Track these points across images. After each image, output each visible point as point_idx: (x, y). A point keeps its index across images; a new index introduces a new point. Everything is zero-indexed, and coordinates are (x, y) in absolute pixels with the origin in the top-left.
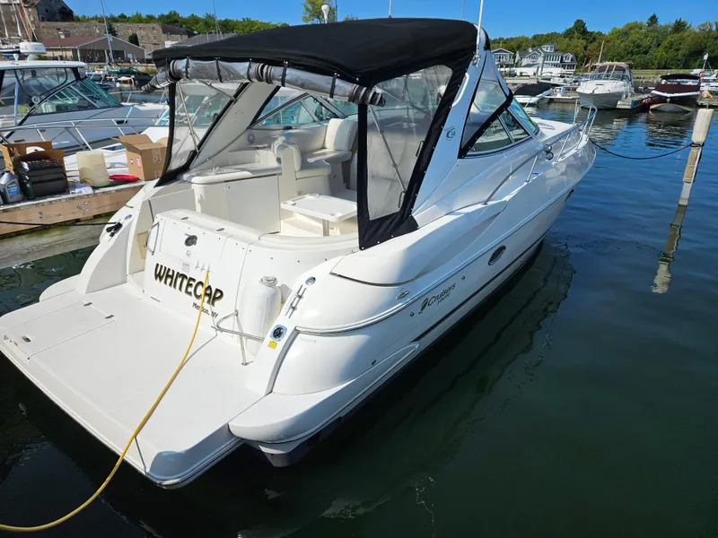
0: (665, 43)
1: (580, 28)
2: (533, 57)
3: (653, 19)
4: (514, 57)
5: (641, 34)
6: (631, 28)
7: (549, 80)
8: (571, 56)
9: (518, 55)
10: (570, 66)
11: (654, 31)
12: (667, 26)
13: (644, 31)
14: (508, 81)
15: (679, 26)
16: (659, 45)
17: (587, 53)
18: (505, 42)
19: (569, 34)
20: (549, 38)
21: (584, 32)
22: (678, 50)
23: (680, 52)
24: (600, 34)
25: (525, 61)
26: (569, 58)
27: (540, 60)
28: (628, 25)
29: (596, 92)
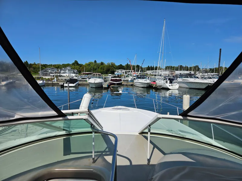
0: (100, 68)
1: (76, 63)
2: (65, 70)
3: (95, 61)
4: (58, 70)
5: (93, 65)
6: (90, 63)
7: (73, 77)
8: (76, 70)
9: (59, 70)
10: (77, 73)
11: (96, 64)
12: (99, 63)
13: (94, 64)
14: (59, 78)
15: (102, 63)
16: (99, 68)
17: (80, 70)
18: (54, 65)
19: (73, 64)
20: (68, 65)
21: (78, 64)
22: (103, 69)
23: (104, 70)
24: (82, 65)
25: (62, 72)
26: (76, 71)
27: (67, 71)
28: (89, 62)
29: (95, 82)
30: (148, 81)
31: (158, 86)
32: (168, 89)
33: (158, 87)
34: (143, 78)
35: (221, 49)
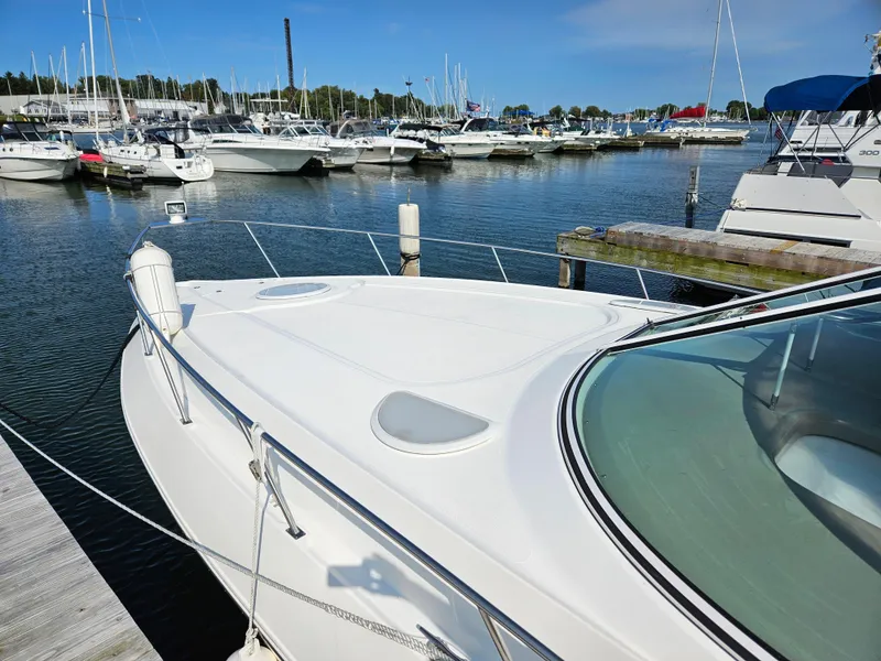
30: (66, 152)
31: (126, 171)
32: (175, 182)
33: (130, 176)
34: (33, 137)
35: (287, 21)
